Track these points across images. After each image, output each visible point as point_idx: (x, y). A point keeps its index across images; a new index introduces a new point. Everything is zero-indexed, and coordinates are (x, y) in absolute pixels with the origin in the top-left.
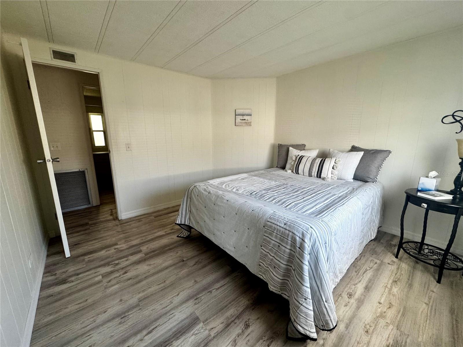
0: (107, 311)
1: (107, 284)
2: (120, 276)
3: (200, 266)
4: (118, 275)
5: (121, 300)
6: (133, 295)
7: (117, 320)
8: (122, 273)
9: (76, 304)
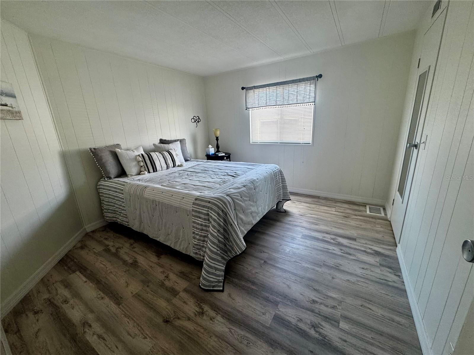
0: (347, 280)
1: (338, 307)
2: (321, 304)
3: (264, 249)
4: (323, 307)
5: (333, 278)
6: (323, 274)
7: (342, 268)
8: (317, 306)
9: (373, 311)
